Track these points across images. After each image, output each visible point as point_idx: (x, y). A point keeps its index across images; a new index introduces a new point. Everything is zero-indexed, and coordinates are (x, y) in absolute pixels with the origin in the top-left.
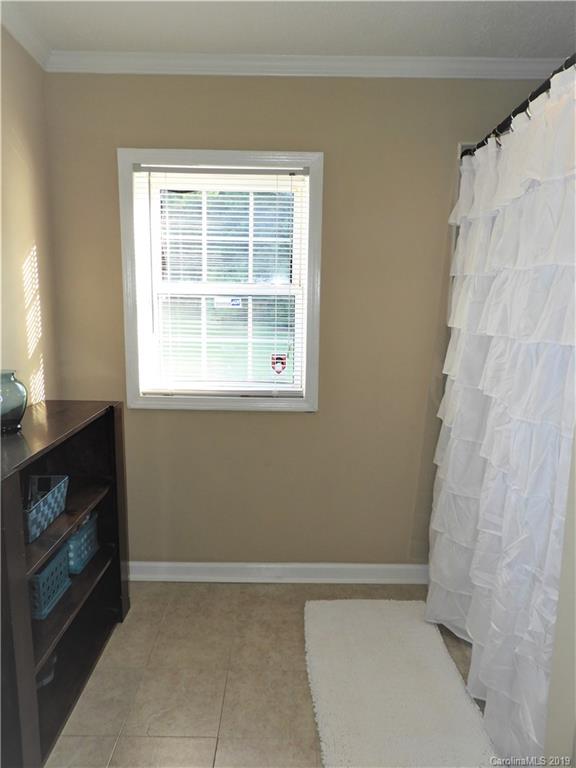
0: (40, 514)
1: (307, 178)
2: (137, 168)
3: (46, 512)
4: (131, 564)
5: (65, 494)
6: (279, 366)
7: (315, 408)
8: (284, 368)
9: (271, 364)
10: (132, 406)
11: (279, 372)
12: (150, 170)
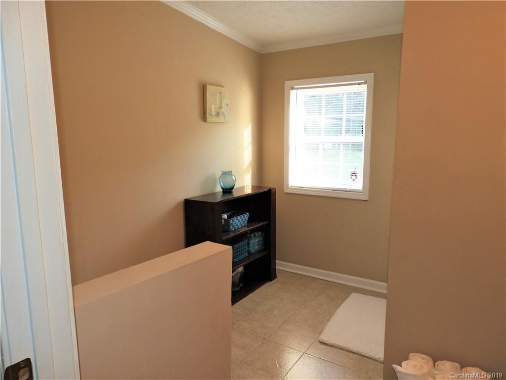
0: (234, 222)
1: (366, 85)
2: (293, 88)
3: (237, 223)
4: (277, 261)
5: (247, 219)
6: (354, 177)
7: (367, 198)
8: (356, 178)
9: (350, 176)
10: (286, 192)
11: (354, 180)
12: (297, 89)
